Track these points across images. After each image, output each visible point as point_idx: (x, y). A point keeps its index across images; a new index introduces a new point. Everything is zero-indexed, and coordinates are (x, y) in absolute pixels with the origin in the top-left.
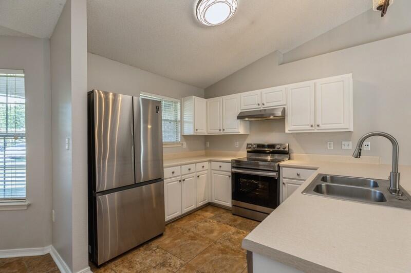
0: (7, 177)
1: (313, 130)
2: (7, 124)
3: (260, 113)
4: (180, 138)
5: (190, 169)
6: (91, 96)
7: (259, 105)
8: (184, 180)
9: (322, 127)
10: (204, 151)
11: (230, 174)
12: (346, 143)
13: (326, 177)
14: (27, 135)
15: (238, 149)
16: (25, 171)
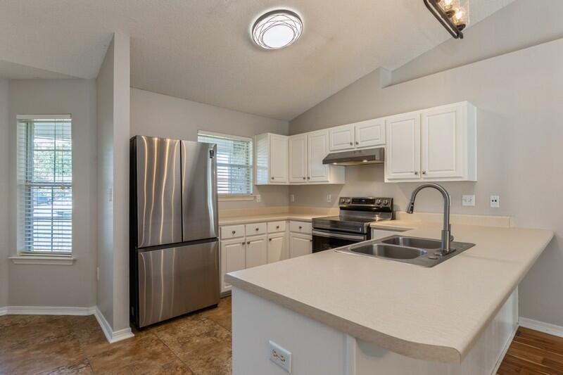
0: (55, 246)
1: (419, 179)
2: (55, 169)
3: (353, 155)
4: (252, 189)
5: (257, 230)
6: (133, 143)
7: (351, 144)
8: (249, 243)
9: (429, 174)
10: (288, 207)
11: (311, 237)
12: (468, 197)
13: (398, 239)
14: (74, 185)
15: (331, 205)
16: (71, 224)
